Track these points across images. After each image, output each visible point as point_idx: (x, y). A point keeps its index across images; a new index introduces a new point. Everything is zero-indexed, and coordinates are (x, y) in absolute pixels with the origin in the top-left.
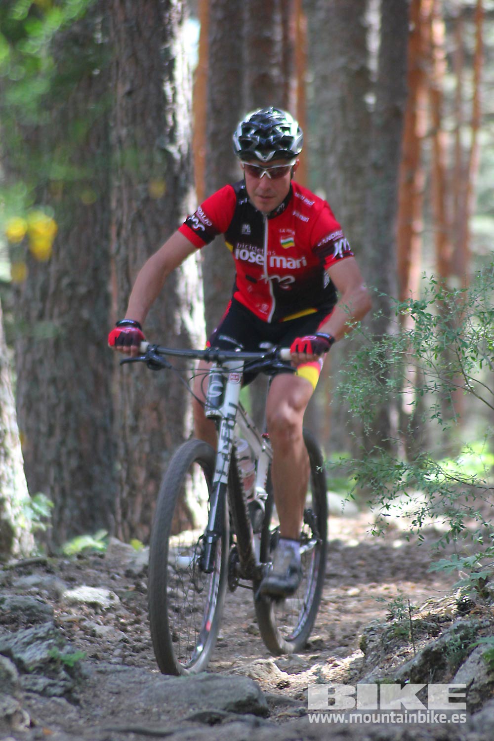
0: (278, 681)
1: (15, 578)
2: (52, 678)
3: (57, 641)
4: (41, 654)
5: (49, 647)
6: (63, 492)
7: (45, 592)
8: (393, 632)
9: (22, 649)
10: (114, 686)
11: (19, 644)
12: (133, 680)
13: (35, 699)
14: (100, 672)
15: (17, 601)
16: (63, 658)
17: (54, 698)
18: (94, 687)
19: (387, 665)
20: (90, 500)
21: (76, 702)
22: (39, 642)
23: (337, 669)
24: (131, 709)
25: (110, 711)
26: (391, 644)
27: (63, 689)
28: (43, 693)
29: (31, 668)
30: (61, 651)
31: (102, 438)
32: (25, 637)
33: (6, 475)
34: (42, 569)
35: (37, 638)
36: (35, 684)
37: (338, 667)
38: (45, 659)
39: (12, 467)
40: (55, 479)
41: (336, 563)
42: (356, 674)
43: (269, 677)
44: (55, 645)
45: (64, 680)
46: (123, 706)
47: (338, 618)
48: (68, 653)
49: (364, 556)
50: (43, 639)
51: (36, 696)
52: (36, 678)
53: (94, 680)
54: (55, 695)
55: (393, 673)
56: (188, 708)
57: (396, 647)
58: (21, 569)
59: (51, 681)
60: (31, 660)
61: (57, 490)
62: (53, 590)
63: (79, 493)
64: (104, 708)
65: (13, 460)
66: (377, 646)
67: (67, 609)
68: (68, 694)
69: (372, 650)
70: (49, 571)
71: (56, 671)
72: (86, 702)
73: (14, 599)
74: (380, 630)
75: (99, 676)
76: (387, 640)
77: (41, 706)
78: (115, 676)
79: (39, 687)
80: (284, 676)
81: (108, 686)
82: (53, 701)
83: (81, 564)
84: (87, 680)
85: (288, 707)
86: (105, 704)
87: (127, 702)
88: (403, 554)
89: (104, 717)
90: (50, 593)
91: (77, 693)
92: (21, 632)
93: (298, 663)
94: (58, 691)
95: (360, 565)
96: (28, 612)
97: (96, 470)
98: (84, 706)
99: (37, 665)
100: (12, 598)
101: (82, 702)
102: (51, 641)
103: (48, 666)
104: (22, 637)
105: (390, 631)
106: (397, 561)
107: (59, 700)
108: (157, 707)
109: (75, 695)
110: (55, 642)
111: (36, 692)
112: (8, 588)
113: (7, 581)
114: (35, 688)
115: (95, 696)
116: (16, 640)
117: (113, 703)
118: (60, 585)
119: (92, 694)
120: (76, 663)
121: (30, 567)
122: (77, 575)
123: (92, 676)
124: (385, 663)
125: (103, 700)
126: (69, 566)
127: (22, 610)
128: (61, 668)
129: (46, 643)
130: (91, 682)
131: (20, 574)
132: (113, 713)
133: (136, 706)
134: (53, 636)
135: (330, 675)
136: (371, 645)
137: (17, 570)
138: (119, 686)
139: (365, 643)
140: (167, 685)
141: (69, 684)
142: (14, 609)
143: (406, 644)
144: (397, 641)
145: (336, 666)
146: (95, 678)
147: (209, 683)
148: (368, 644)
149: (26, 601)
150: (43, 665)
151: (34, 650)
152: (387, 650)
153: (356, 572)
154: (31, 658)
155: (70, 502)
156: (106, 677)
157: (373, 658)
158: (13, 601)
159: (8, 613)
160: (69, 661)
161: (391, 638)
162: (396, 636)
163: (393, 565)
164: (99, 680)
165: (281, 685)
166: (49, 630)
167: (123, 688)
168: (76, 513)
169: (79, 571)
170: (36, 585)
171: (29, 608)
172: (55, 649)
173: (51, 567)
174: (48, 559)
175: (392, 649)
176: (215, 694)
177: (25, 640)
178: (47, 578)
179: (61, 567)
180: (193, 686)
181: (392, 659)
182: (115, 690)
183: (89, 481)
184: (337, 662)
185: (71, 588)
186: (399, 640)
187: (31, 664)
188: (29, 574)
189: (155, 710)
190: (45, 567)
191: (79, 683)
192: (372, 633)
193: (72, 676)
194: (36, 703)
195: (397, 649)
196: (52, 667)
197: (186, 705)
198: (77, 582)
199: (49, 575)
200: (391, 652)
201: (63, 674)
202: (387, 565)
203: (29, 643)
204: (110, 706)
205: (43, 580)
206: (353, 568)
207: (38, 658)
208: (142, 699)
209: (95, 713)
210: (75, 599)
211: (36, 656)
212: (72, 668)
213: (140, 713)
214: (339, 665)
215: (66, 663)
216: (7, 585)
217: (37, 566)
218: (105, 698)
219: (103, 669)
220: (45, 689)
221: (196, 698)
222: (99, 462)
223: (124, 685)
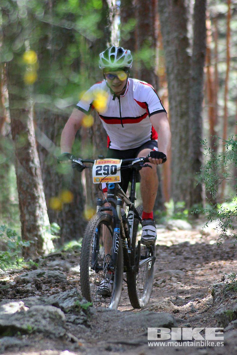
0: (173, 310)
1: (48, 262)
2: (77, 315)
3: (78, 297)
4: (71, 304)
5: (75, 300)
6: (62, 222)
7: (62, 268)
8: (228, 288)
9: (62, 302)
10: (105, 318)
11: (61, 299)
12: (114, 315)
13: (70, 326)
14: (99, 311)
15: (50, 273)
16: (81, 305)
17: (79, 325)
18: (96, 318)
19: (226, 303)
20: (74, 224)
21: (89, 326)
22: (70, 298)
23: (200, 304)
24: (114, 329)
25: (105, 330)
26: (227, 293)
27: (83, 320)
28: (74, 322)
29: (67, 310)
30: (81, 302)
31: (78, 198)
32: (63, 296)
33: (40, 215)
34: (59, 258)
35: (69, 296)
36: (70, 318)
37: (201, 303)
38: (73, 306)
39: (42, 212)
40: (59, 216)
41: (188, 252)
42: (210, 307)
43: (169, 308)
44: (78, 299)
45: (83, 316)
46: (110, 328)
47: (193, 278)
48: (84, 303)
49: (200, 249)
50: (72, 297)
51: (71, 324)
52: (70, 316)
53: (96, 315)
54: (79, 324)
55: (232, 308)
56: (141, 328)
57: (230, 295)
58: (50, 258)
59: (77, 317)
60: (67, 307)
61: (60, 220)
62: (65, 267)
63: (69, 222)
64: (102, 329)
65: (42, 209)
66: (219, 294)
67: (72, 276)
68: (85, 323)
69: (217, 295)
70: (63, 259)
71: (79, 312)
72: (93, 326)
73: (49, 272)
74: (220, 286)
75: (99, 313)
76: (226, 291)
77: (73, 329)
78: (106, 313)
79: (72, 320)
80: (176, 307)
81: (103, 318)
82: (79, 327)
83: (76, 255)
84: (93, 315)
85: (182, 323)
86: (102, 327)
87: (112, 326)
88: (216, 248)
89: (102, 333)
90: (64, 269)
91: (89, 322)
92: (62, 293)
93: (180, 301)
94: (81, 321)
95: (198, 253)
96: (56, 278)
97: (76, 212)
98: (93, 328)
99: (70, 309)
100: (48, 272)
101: (91, 326)
102: (76, 297)
103: (75, 310)
104: (62, 296)
105: (227, 287)
106: (215, 251)
107: (81, 326)
108: (127, 328)
109: (88, 323)
110: (78, 298)
111: (70, 322)
112: (45, 266)
113: (45, 264)
114: (70, 320)
115: (97, 323)
116: (59, 297)
117: (106, 326)
118: (68, 265)
119: (96, 322)
120: (87, 308)
121: (54, 257)
122: (75, 260)
123: (95, 313)
124: (225, 302)
125: (101, 325)
126: (71, 256)
127: (53, 277)
128: (81, 310)
129: (73, 298)
130: (95, 316)
131: (50, 260)
132: (106, 331)
133: (117, 328)
134: (77, 295)
135: (197, 307)
136: (216, 293)
137: (49, 258)
138: (108, 318)
139: (214, 292)
140: (130, 317)
141: (85, 318)
142: (49, 277)
143: (235, 293)
144: (230, 292)
145: (199, 302)
146: (97, 314)
147: (150, 316)
148: (215, 293)
149: (55, 273)
150: (72, 309)
151: (68, 302)
152: (226, 296)
153: (198, 256)
154: (66, 306)
155: (65, 226)
156: (102, 314)
157: (218, 299)
158: (49, 273)
159: (47, 279)
160: (84, 307)
161: (227, 291)
162: (230, 289)
163: (213, 253)
164: (98, 315)
165: (175, 311)
166: (74, 292)
167: (110, 319)
168: (68, 230)
169: (75, 258)
170: (57, 265)
171: (56, 276)
172: (78, 301)
173: (64, 257)
174: (62, 253)
175: (228, 296)
176: (153, 321)
177: (64, 297)
178: (62, 262)
179: (68, 257)
180: (143, 318)
181: (229, 301)
182: (106, 320)
183: (74, 216)
184: (200, 301)
185: (73, 266)
186: (231, 291)
187: (67, 309)
188: (54, 260)
189: (125, 329)
190: (61, 257)
191: (89, 317)
192: (217, 288)
193: (86, 314)
194: (71, 327)
195: (231, 296)
196: (77, 310)
197: (140, 327)
198: (75, 264)
199: (63, 260)
200: (228, 297)
201: (82, 313)
202: (211, 252)
203: (65, 299)
204: (104, 328)
205: (61, 263)
206: (196, 254)
207: (70, 305)
208: (119, 324)
209: (98, 331)
210: (75, 271)
211: (69, 305)
212: (86, 310)
213: (119, 331)
214: (201, 302)
215: (83, 308)
216: (45, 265)
217: (57, 256)
218: (102, 324)
219: (100, 310)
220: (74, 321)
221: (144, 323)
222: (78, 208)
223: (110, 317)
